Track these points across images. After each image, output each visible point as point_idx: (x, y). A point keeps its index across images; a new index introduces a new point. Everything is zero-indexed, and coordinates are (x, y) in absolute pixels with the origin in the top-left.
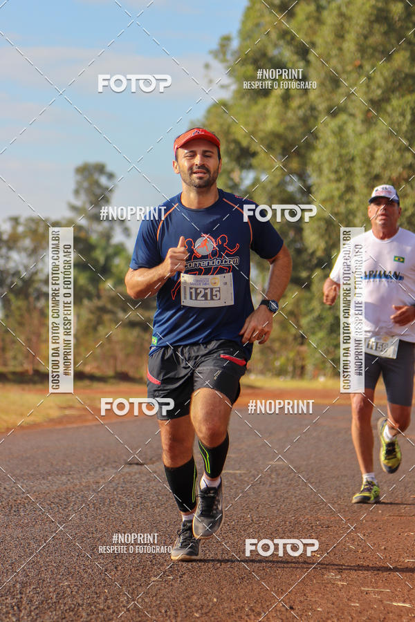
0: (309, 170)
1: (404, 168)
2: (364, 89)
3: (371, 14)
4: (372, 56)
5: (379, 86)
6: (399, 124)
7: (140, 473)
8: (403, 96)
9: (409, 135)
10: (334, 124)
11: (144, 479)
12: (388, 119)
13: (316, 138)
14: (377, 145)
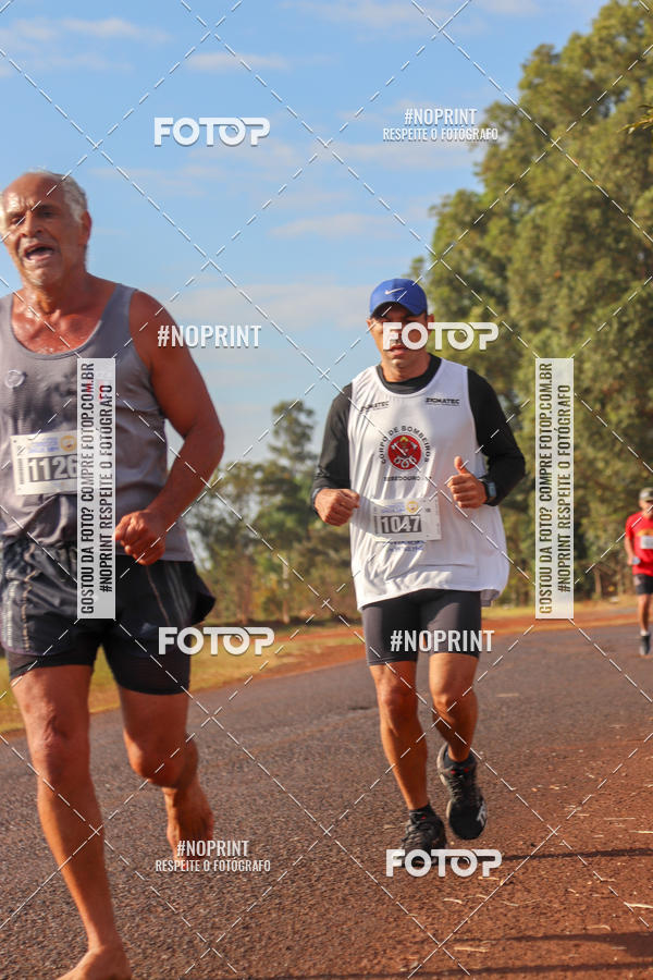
0: (516, 390)
1: (615, 378)
2: (566, 301)
3: (567, 224)
4: (571, 266)
5: (582, 297)
6: (607, 334)
7: (365, 717)
8: (607, 305)
9: (617, 344)
10: (537, 339)
11: (369, 723)
12: (594, 329)
13: (520, 355)
14: (585, 357)
